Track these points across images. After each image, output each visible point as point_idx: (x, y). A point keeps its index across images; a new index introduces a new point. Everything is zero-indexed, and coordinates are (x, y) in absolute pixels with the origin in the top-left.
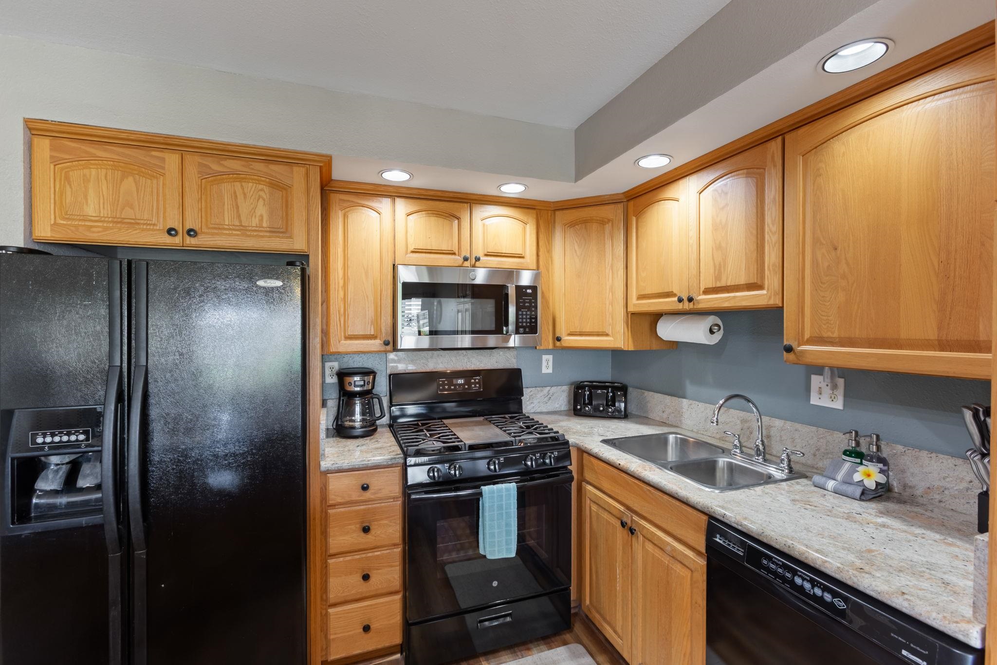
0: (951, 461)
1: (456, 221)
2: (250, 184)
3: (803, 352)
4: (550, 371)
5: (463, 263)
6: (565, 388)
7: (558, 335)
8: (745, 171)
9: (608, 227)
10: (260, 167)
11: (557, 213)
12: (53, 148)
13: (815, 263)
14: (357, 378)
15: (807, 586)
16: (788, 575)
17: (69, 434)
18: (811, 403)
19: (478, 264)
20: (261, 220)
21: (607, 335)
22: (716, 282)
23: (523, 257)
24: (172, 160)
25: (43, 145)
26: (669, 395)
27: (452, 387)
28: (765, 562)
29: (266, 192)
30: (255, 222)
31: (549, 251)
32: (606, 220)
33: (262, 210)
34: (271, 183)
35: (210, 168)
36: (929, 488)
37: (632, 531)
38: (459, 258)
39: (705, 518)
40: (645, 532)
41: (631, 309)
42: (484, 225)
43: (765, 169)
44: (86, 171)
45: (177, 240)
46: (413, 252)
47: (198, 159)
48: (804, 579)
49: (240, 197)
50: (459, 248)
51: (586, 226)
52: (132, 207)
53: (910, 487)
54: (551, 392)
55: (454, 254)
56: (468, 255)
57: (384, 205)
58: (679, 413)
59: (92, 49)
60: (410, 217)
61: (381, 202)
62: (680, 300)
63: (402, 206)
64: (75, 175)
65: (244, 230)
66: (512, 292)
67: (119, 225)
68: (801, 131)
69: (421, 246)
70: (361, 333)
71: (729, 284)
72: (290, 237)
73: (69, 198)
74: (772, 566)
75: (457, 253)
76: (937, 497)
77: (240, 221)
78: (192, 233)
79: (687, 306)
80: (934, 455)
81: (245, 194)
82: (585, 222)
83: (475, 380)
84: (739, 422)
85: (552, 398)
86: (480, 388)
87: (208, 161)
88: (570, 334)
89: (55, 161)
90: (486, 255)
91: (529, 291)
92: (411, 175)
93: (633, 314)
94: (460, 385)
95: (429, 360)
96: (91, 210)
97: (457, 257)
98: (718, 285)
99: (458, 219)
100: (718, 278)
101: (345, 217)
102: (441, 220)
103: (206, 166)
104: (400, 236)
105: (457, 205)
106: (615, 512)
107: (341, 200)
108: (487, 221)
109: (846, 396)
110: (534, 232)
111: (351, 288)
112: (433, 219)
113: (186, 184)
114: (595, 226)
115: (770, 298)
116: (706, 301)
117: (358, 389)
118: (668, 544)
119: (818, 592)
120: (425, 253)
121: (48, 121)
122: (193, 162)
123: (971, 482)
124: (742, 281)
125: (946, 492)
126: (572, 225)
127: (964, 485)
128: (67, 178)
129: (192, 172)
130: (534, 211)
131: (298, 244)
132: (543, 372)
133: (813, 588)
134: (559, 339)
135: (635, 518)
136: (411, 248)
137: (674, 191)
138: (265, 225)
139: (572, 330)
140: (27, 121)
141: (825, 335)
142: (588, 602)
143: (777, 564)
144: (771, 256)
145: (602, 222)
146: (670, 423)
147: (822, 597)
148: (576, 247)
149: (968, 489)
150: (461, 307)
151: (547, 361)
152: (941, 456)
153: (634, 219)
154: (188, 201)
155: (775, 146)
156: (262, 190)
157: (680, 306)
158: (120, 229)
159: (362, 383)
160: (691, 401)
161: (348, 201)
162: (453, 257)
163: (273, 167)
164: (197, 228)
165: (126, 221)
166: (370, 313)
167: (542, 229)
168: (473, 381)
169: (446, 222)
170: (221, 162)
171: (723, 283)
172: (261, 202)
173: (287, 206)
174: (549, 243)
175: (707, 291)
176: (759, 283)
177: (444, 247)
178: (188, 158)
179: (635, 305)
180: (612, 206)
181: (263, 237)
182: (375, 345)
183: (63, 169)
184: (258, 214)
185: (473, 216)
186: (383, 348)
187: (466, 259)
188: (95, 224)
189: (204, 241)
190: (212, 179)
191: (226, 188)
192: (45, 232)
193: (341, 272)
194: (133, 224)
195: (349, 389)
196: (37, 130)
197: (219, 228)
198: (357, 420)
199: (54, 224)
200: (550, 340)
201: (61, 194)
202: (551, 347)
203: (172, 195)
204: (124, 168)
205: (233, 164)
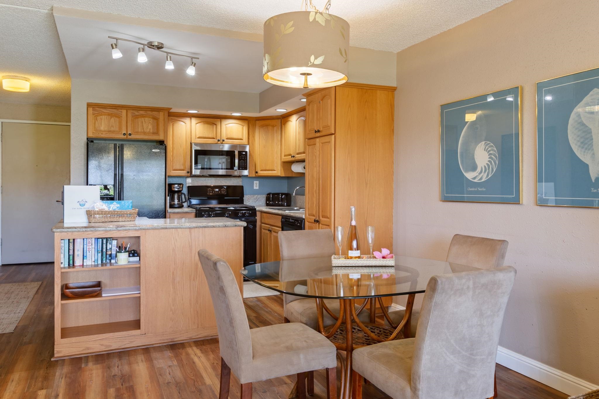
1: (215, 126)
2: (147, 118)
4: (258, 188)
5: (218, 142)
6: (264, 195)
7: (256, 171)
9: (275, 128)
10: (149, 112)
11: (257, 122)
12: (93, 110)
14: (176, 186)
19: (223, 142)
20: (150, 130)
21: (275, 171)
22: (297, 151)
23: (242, 140)
24: (124, 112)
25: (91, 109)
27: (214, 192)
30: (148, 130)
31: (254, 137)
32: (275, 125)
33: (150, 127)
34: (153, 118)
35: (135, 114)
38: (216, 140)
39: (281, 217)
40: (273, 230)
41: (282, 160)
42: (226, 127)
44: (101, 117)
45: (125, 137)
46: (198, 138)
47: (131, 111)
49: (144, 122)
50: (216, 136)
51: (267, 128)
52: (113, 127)
54: (258, 197)
55: (214, 138)
56: (220, 139)
57: (187, 120)
60: (197, 124)
61: (186, 119)
62: (292, 157)
63: (194, 121)
64: (99, 118)
65: (144, 133)
66: (236, 153)
67: (109, 132)
69: (201, 135)
70: (179, 168)
71: (300, 152)
72: (159, 135)
73: (97, 125)
75: (215, 138)
77: (144, 130)
78: (130, 134)
79: (293, 159)
81: (145, 122)
82: (267, 126)
83: (223, 189)
85: (258, 200)
86: (225, 193)
87: (134, 112)
88: (261, 171)
89: (93, 114)
90: (227, 139)
91: (244, 153)
92: (198, 111)
93: (283, 162)
94: (217, 191)
95: (204, 181)
96: (102, 128)
97: (215, 140)
99: (216, 125)
100: (299, 149)
101: (173, 125)
102: (209, 126)
103: (134, 113)
104: (193, 132)
105: (215, 119)
106: (268, 229)
107: (171, 119)
108: (228, 126)
110: (247, 129)
111: (175, 151)
112: (206, 125)
113: (128, 119)
114: (270, 127)
116: (297, 157)
117: (176, 190)
118: (277, 229)
120: (203, 138)
121: (93, 103)
122: (130, 113)
126: (262, 126)
128: (96, 119)
129: (130, 115)
130: (247, 121)
131: (161, 137)
132: (254, 188)
134: (257, 172)
135: (271, 227)
136: (198, 137)
137: (291, 119)
138: (151, 131)
139: (262, 169)
140: (87, 103)
145: (273, 126)
148: (264, 135)
150: (221, 161)
151: (256, 184)
153: (283, 125)
154: (129, 124)
156: (150, 120)
158: (110, 133)
159: (179, 187)
161: (174, 119)
162: (214, 140)
163: (153, 112)
164: (131, 133)
166: (182, 161)
167: (251, 128)
168: (222, 190)
169: (211, 126)
170: (138, 112)
172: (150, 124)
173: (158, 125)
174: (253, 134)
175: (298, 154)
177: (210, 136)
178: (129, 111)
180: (277, 120)
181: (151, 135)
182: (184, 173)
183: (95, 116)
184: (149, 128)
185: (222, 122)
186: (187, 174)
187: (219, 141)
188: (103, 132)
189: (133, 137)
190: (136, 117)
191: (140, 119)
192: (91, 135)
193: (171, 146)
194: (113, 132)
195: (173, 189)
196: (89, 105)
197: (137, 133)
198: (176, 202)
199: (93, 133)
200: (254, 173)
201: (95, 124)
202: (254, 176)
203: (124, 123)
204: (111, 115)
205: (142, 112)
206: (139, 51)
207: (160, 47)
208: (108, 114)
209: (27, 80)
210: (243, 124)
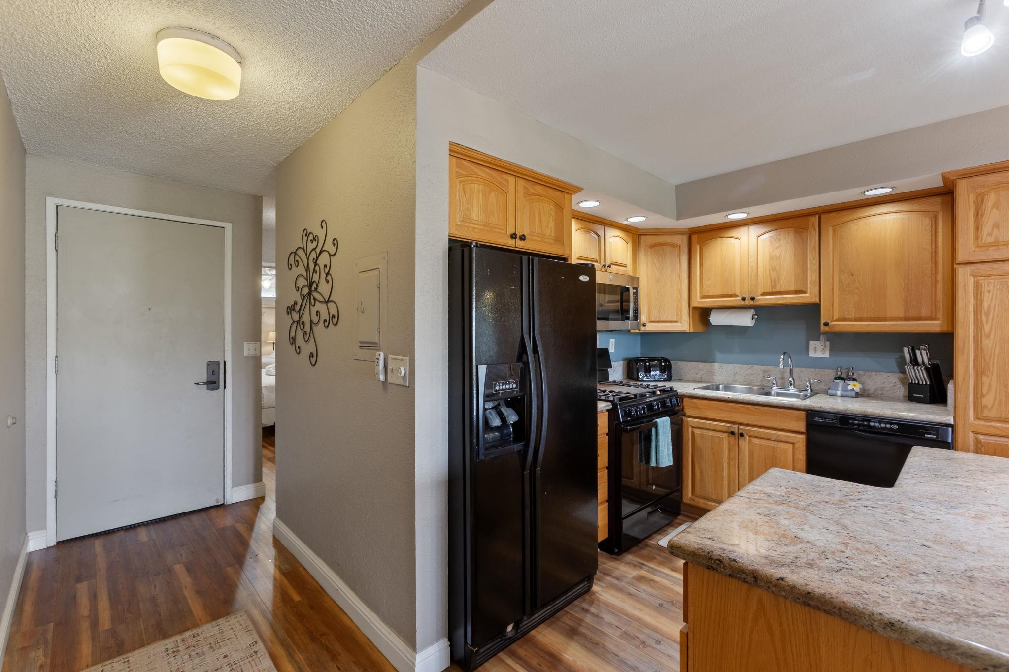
0: (886, 375)
1: (598, 237)
2: (547, 205)
3: (833, 325)
4: (614, 350)
5: (602, 269)
6: (621, 363)
7: (643, 322)
8: (793, 229)
9: (677, 249)
10: (551, 192)
12: (457, 166)
13: (840, 281)
15: (877, 425)
16: (866, 423)
17: (509, 384)
18: (810, 356)
19: (608, 270)
20: (551, 231)
21: (677, 322)
22: (772, 288)
23: (626, 267)
24: (512, 182)
25: (454, 162)
26: (702, 362)
28: (851, 421)
29: (553, 211)
30: (548, 233)
31: (637, 263)
32: (676, 245)
33: (552, 224)
34: (556, 205)
35: (529, 190)
36: (876, 389)
37: (742, 435)
38: (599, 265)
39: (804, 412)
40: (752, 433)
41: (693, 305)
42: (610, 242)
43: (807, 230)
44: (473, 185)
45: (515, 242)
46: (578, 259)
47: (523, 183)
48: (874, 422)
49: (542, 213)
50: (600, 258)
51: (662, 249)
52: (493, 215)
53: (867, 391)
54: (615, 365)
58: (712, 373)
59: (470, 89)
60: (577, 232)
62: (744, 299)
64: (467, 187)
65: (544, 238)
66: (631, 291)
68: (832, 215)
69: (582, 255)
71: (782, 290)
72: (562, 245)
73: (469, 207)
74: (856, 422)
75: (598, 262)
76: (880, 393)
77: (542, 231)
78: (523, 238)
79: (748, 302)
80: (878, 373)
81: (544, 211)
82: (661, 245)
84: (761, 372)
85: (616, 370)
87: (527, 185)
88: (651, 322)
89: (459, 176)
90: (612, 265)
93: (694, 308)
96: (474, 216)
98: (774, 290)
99: (599, 235)
100: (774, 286)
103: (527, 188)
105: (599, 226)
106: (720, 429)
108: (612, 240)
109: (831, 350)
110: (632, 249)
113: (518, 201)
114: (668, 248)
115: (812, 298)
116: (762, 300)
118: (774, 434)
119: (883, 425)
120: (584, 260)
121: (460, 145)
122: (521, 186)
123: (895, 382)
124: (792, 289)
125: (884, 389)
126: (653, 246)
127: (892, 384)
128: (465, 190)
129: (520, 193)
130: (631, 234)
132: (610, 351)
133: (880, 425)
134: (645, 325)
135: (741, 427)
136: (578, 256)
137: (735, 233)
138: (552, 235)
139: (653, 318)
140: (451, 143)
141: (847, 317)
142: (690, 495)
143: (858, 421)
144: (812, 276)
145: (673, 246)
146: (703, 380)
147: (885, 427)
148: (656, 262)
149: (894, 386)
151: (612, 343)
152: (882, 373)
153: (698, 247)
154: (519, 213)
155: (815, 219)
156: (552, 209)
157: (743, 303)
158: (488, 232)
160: (722, 364)
164: (523, 234)
165: (491, 225)
170: (534, 187)
171: (778, 290)
172: (551, 217)
174: (637, 258)
175: (764, 294)
176: (804, 290)
177: (593, 256)
178: (518, 181)
179: (699, 302)
180: (680, 236)
181: (552, 244)
183: (461, 182)
184: (550, 227)
185: (606, 233)
187: (604, 267)
188: (475, 226)
189: (528, 244)
190: (531, 198)
191: (535, 205)
192: (454, 230)
194: (494, 228)
196: (453, 150)
197: (534, 236)
199: (457, 225)
201: (461, 202)
203: (512, 207)
204: (490, 186)
205: (539, 189)
208: (484, 182)
210: (628, 240)
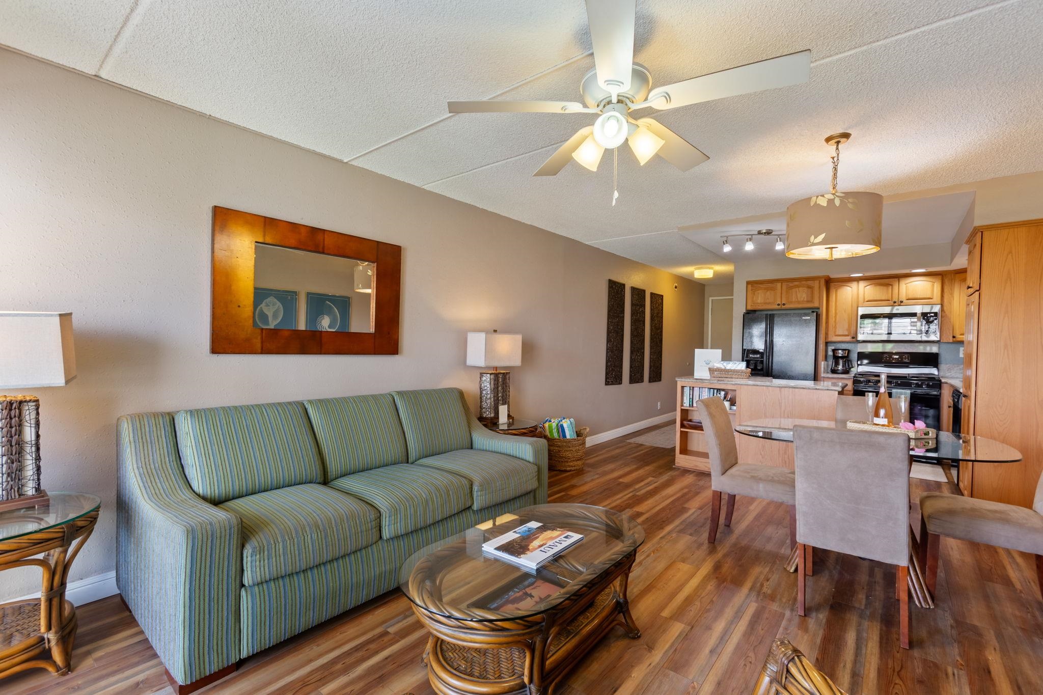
1: (890, 286)
2: (801, 288)
5: (894, 304)
7: (954, 335)
10: (804, 282)
11: (954, 276)
12: (752, 287)
14: (840, 351)
19: (902, 304)
23: (931, 299)
24: (779, 285)
25: (750, 286)
27: (891, 359)
29: (806, 290)
30: (802, 299)
31: (952, 294)
33: (804, 295)
34: (807, 287)
35: (789, 285)
38: (892, 302)
42: (906, 286)
44: (759, 291)
45: (780, 307)
47: (786, 283)
50: (892, 298)
52: (769, 299)
56: (897, 300)
57: (854, 285)
60: (867, 287)
61: (852, 283)
63: (862, 284)
64: (756, 293)
65: (799, 302)
67: (766, 304)
69: (871, 299)
70: (842, 334)
72: (813, 303)
73: (754, 299)
75: (890, 300)
77: (798, 299)
78: (784, 304)
81: (799, 291)
83: (906, 357)
86: (908, 360)
87: (788, 283)
88: (961, 335)
89: (752, 290)
90: (907, 300)
91: (933, 314)
94: (896, 358)
96: (759, 301)
97: (890, 302)
99: (892, 285)
101: (836, 291)
102: (882, 287)
104: (861, 296)
105: (891, 280)
107: (834, 285)
108: (908, 285)
110: (940, 285)
111: (838, 317)
112: (879, 287)
113: (783, 291)
117: (840, 355)
120: (873, 301)
121: (751, 280)
122: (785, 285)
128: (754, 294)
129: (784, 287)
130: (940, 277)
131: (816, 305)
132: (960, 357)
134: (954, 337)
136: (866, 300)
138: (804, 299)
154: (783, 295)
159: (843, 354)
161: (838, 285)
162: (888, 302)
163: (807, 281)
166: (846, 326)
167: (946, 283)
168: (904, 357)
169: (885, 288)
170: (793, 283)
172: (804, 293)
173: (812, 293)
177: (883, 298)
178: (783, 283)
181: (804, 303)
182: (848, 339)
185: (900, 283)
186: (852, 340)
187: (895, 302)
188: (759, 304)
189: (787, 306)
190: (790, 288)
191: (794, 290)
192: (749, 308)
193: (834, 312)
194: (769, 303)
195: (837, 355)
196: (748, 283)
197: (791, 302)
198: (840, 367)
199: (749, 305)
200: (951, 338)
201: (753, 298)
202: (951, 341)
203: (779, 294)
204: (767, 289)
205: (796, 283)
206: (747, 241)
207: (769, 233)
208: (765, 288)
209: (712, 268)
210: (934, 281)
